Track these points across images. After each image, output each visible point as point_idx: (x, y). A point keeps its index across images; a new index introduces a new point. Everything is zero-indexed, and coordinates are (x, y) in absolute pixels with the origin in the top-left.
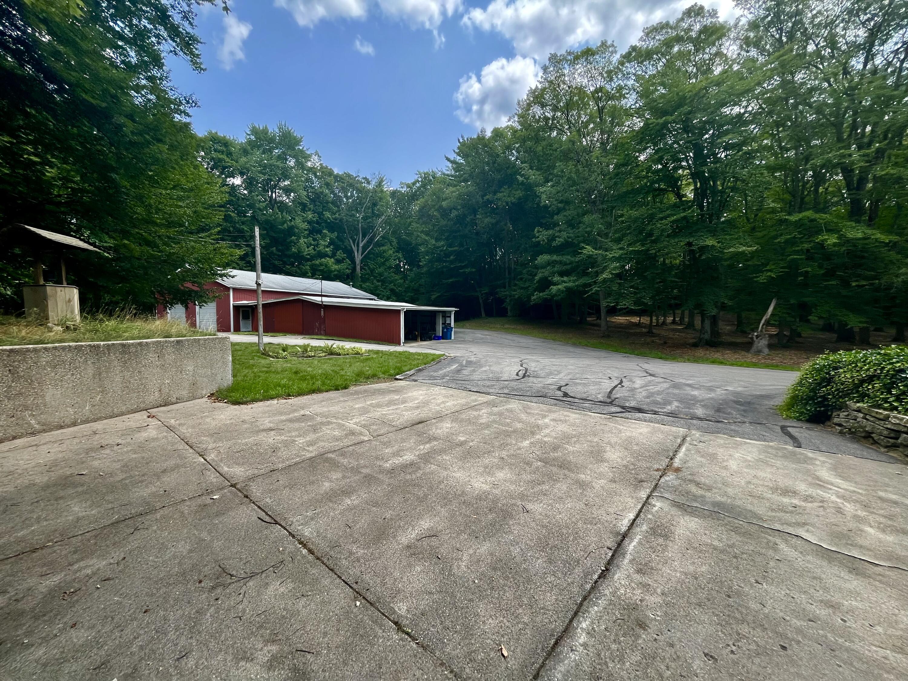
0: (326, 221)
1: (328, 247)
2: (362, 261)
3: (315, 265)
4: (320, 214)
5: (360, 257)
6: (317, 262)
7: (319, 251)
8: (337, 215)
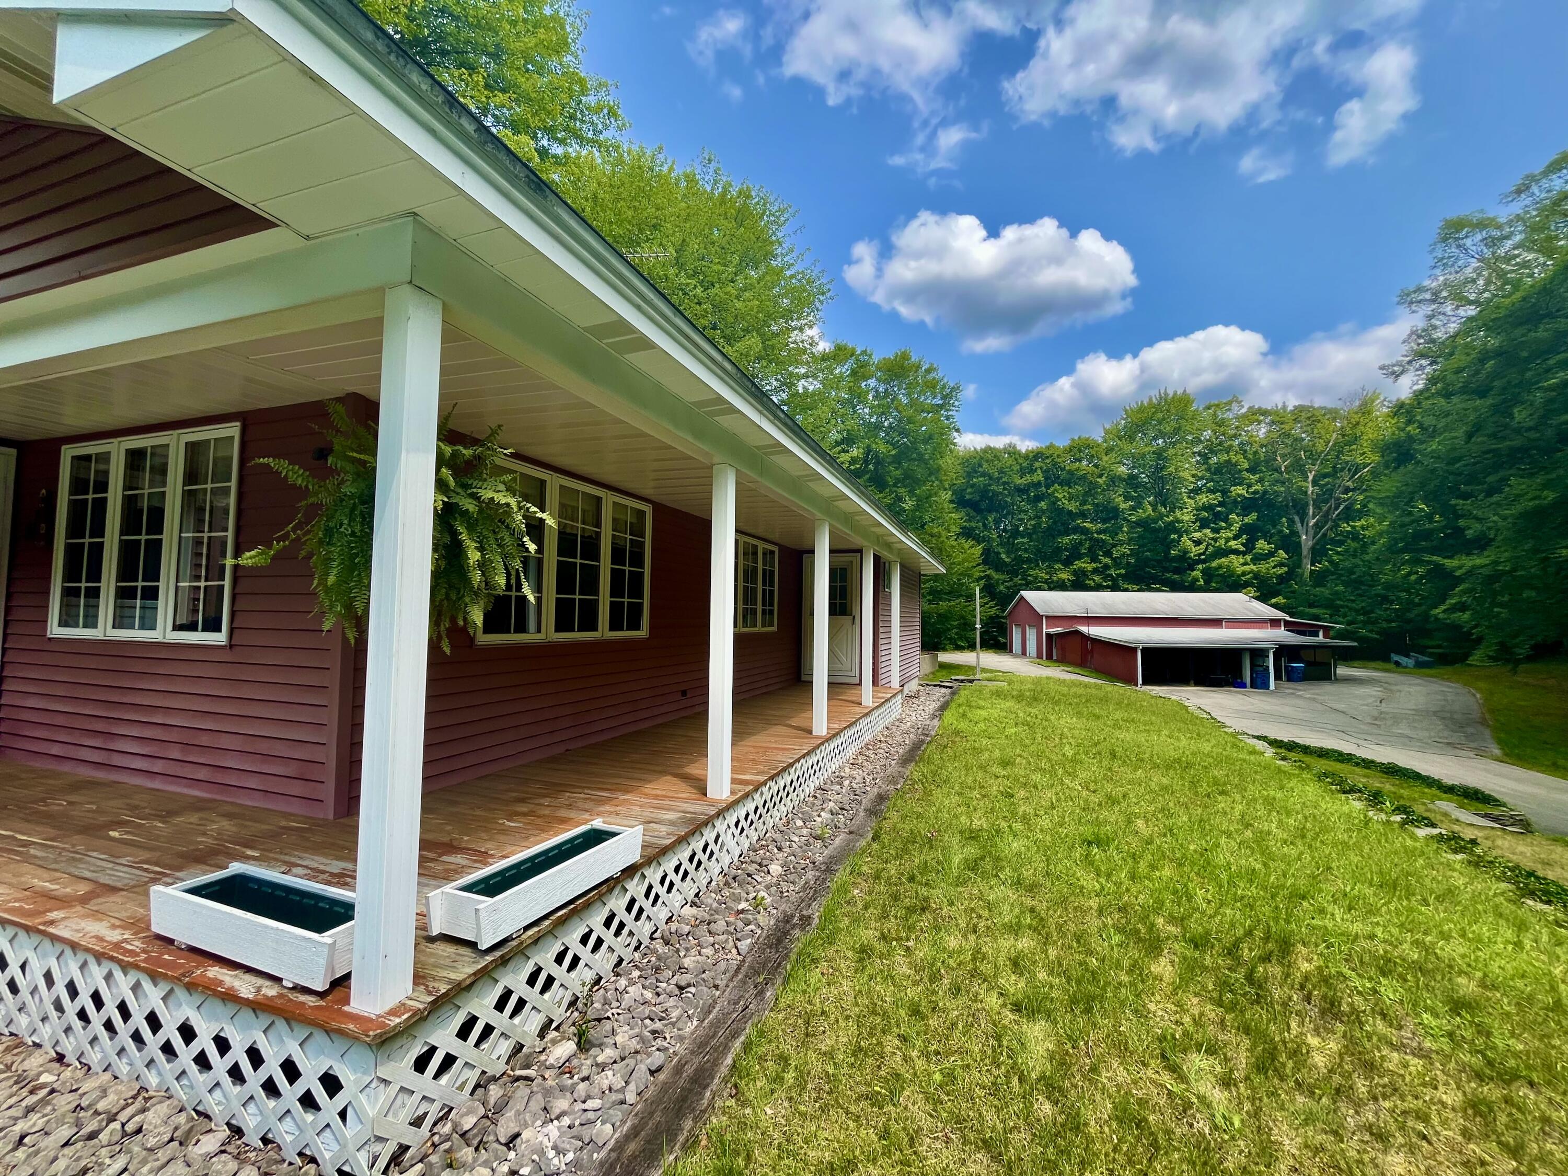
0: (1235, 501)
1: (1236, 538)
2: (1313, 549)
3: (1209, 568)
4: (1224, 493)
5: (1310, 543)
6: (1214, 564)
7: (1219, 548)
8: (1258, 487)
